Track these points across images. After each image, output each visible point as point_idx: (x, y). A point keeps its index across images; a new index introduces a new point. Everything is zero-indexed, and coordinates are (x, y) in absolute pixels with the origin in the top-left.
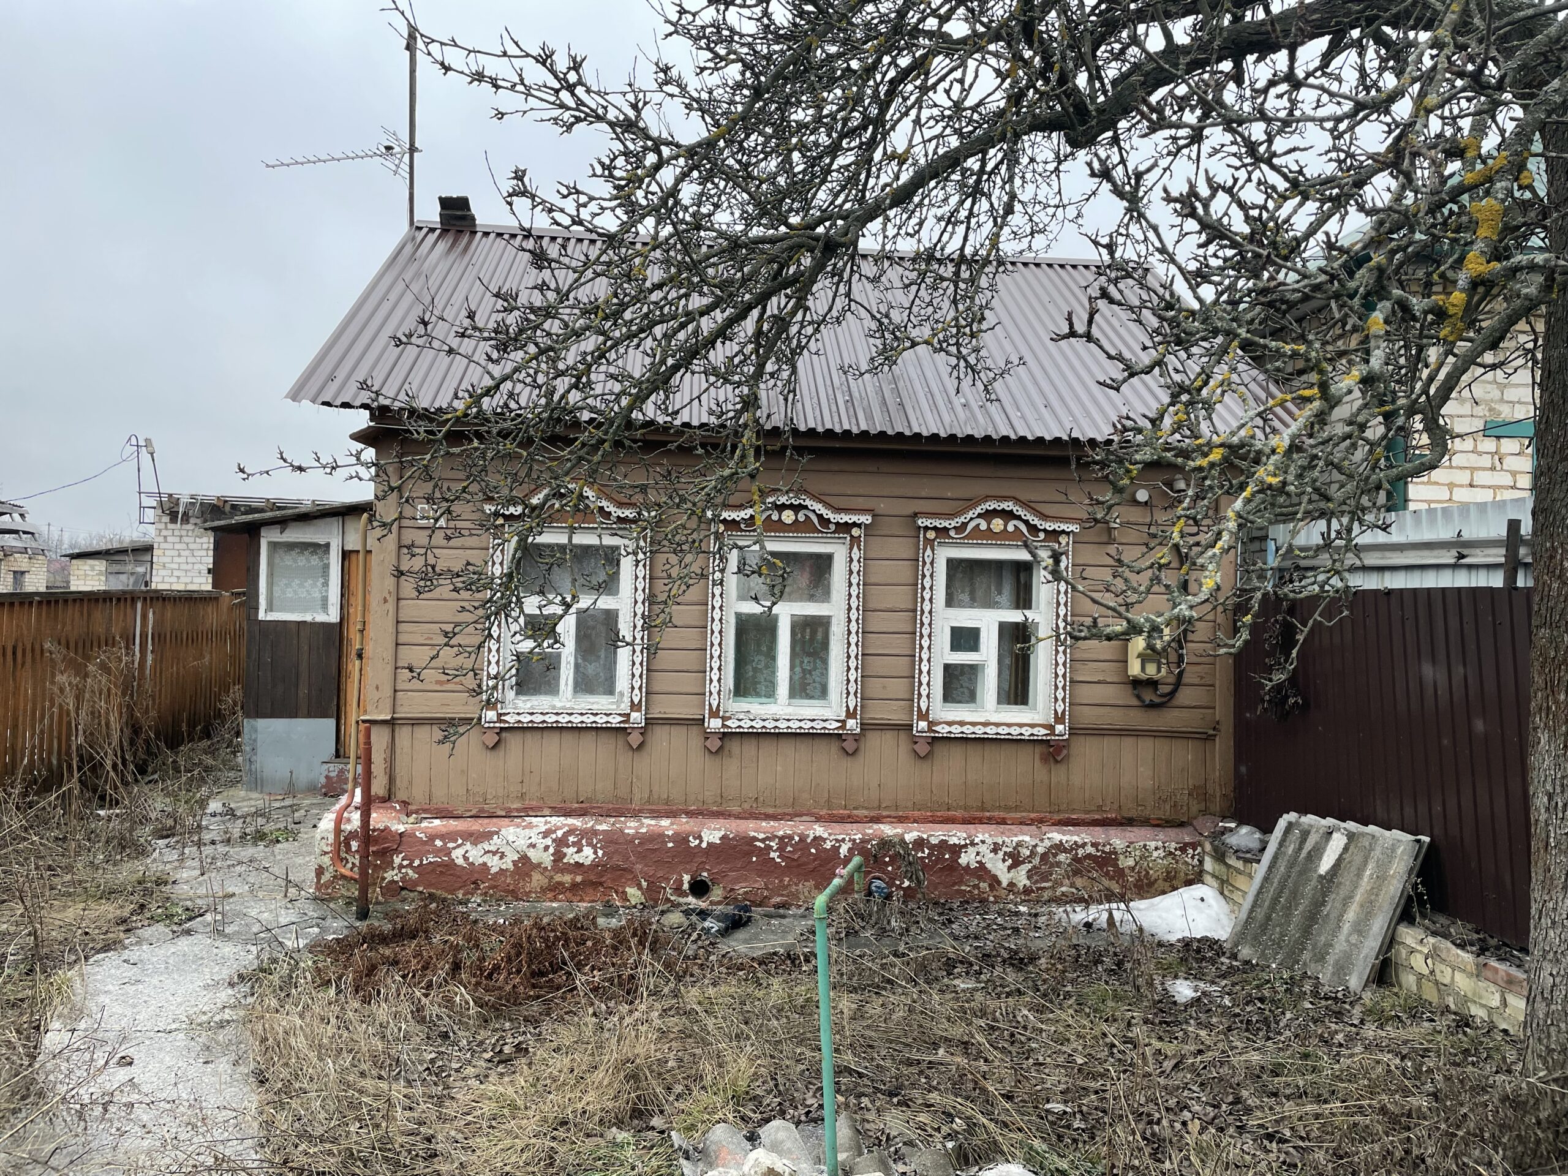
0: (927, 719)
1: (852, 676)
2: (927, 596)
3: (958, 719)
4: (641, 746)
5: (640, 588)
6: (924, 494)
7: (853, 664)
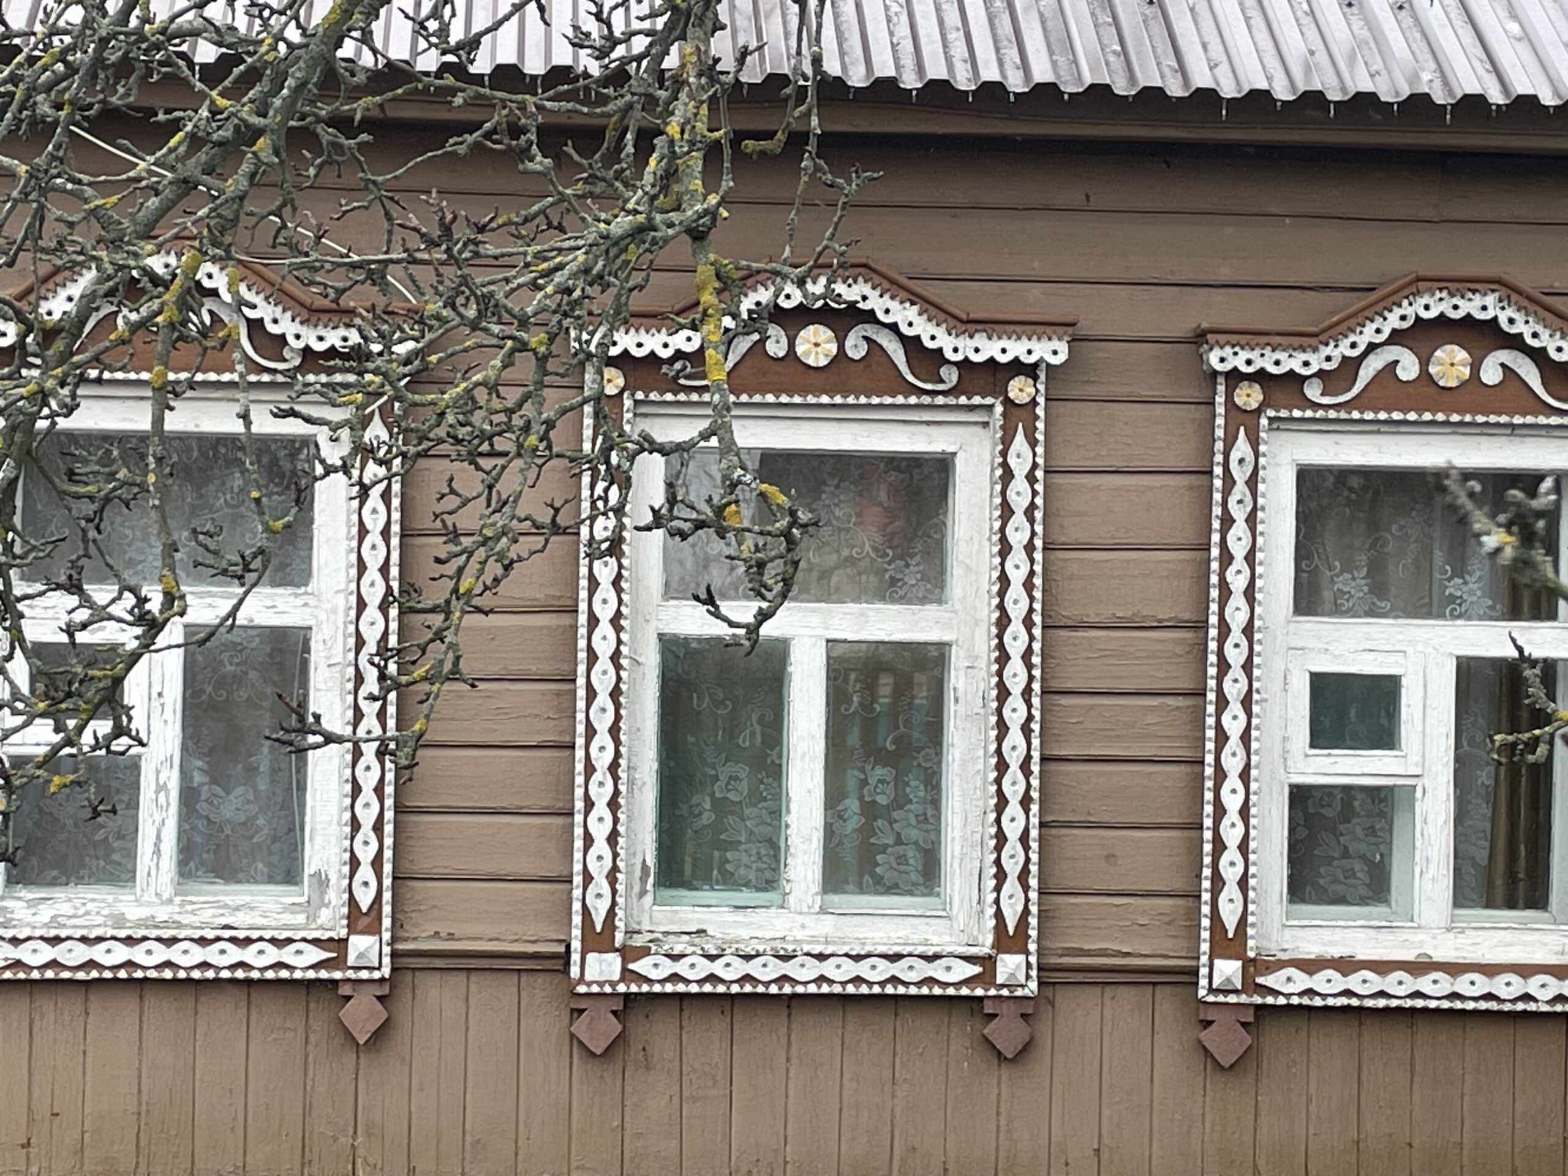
0: (1240, 955)
1: (1014, 824)
2: (1238, 582)
3: (1335, 952)
4: (381, 1034)
5: (374, 562)
6: (1225, 274)
7: (1014, 786)
